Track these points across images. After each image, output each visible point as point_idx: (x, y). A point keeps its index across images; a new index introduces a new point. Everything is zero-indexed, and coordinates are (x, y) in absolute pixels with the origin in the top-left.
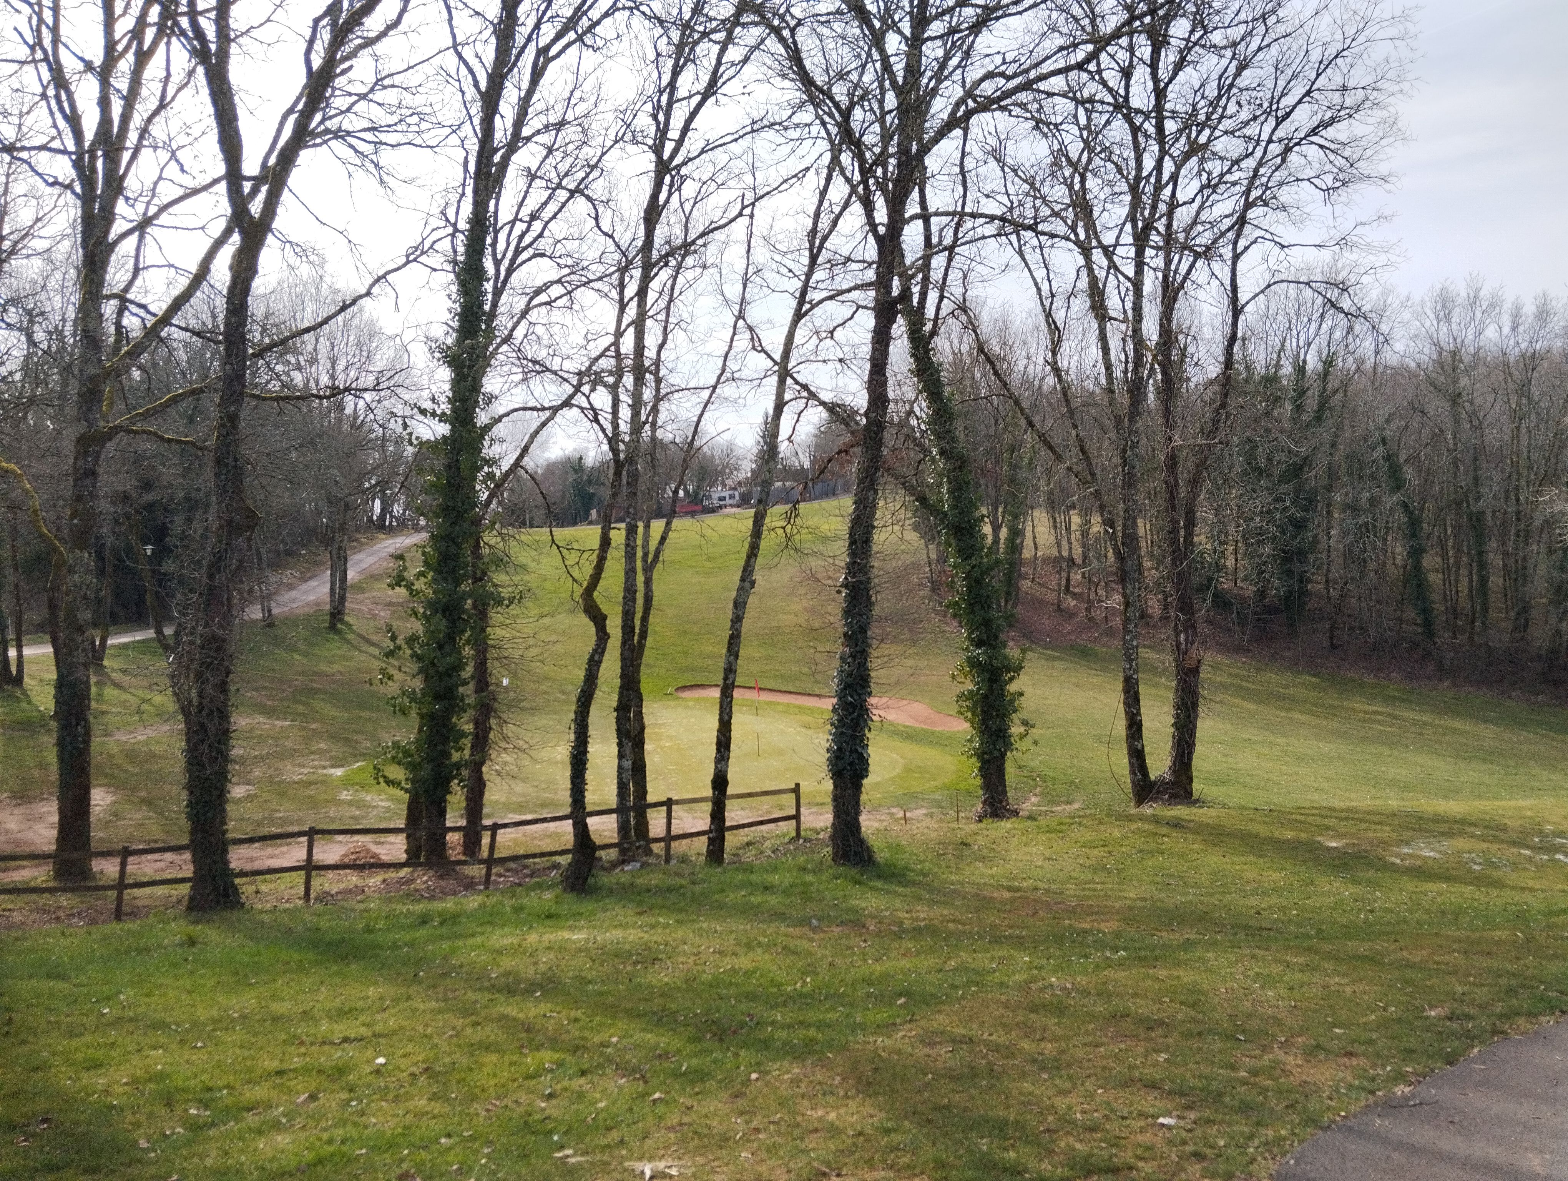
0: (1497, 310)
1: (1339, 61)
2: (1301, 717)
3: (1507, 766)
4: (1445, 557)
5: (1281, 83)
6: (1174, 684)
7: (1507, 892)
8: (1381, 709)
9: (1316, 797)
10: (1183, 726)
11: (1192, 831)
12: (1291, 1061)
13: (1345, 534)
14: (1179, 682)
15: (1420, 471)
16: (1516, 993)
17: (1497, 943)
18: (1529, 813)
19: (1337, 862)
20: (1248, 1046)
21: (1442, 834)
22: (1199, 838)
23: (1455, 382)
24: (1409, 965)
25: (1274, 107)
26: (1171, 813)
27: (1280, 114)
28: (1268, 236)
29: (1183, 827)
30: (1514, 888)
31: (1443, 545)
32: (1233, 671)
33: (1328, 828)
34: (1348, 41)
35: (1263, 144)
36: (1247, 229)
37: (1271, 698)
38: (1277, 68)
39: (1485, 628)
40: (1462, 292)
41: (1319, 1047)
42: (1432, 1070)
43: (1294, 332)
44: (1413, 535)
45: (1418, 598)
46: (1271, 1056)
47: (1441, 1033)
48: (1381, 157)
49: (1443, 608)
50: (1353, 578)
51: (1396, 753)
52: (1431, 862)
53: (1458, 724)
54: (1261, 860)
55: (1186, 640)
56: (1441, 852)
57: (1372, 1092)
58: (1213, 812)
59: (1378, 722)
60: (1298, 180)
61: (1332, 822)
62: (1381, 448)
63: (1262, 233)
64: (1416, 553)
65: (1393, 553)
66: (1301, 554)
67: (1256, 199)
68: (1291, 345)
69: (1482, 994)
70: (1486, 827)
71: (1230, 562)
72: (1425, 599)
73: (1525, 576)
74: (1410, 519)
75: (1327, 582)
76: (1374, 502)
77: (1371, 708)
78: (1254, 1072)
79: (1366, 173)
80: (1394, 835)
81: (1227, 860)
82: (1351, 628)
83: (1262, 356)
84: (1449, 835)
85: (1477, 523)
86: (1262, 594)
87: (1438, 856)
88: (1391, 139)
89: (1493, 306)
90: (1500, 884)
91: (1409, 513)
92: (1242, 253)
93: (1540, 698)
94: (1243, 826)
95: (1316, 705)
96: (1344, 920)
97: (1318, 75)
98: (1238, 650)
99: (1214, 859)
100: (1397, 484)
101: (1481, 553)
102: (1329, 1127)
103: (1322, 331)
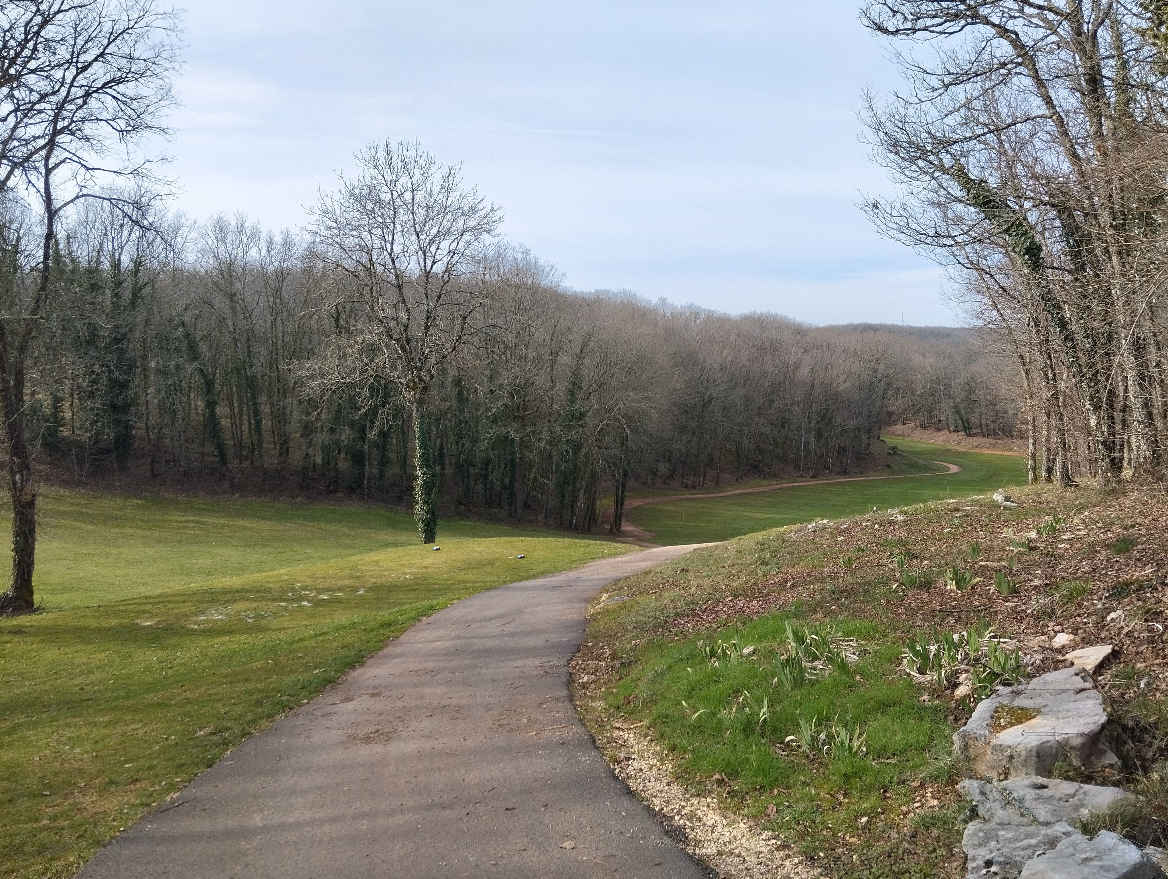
0: (257, 238)
1: (126, 36)
2: (131, 531)
3: (278, 548)
4: (231, 407)
5: (80, 42)
6: (12, 515)
7: (270, 633)
8: (191, 518)
9: (143, 589)
10: (23, 550)
11: (31, 634)
12: (86, 800)
13: (158, 391)
14: (17, 514)
15: (211, 346)
16: (262, 703)
17: (254, 671)
18: (286, 578)
19: (151, 637)
20: (53, 798)
21: (227, 601)
22: (38, 639)
23: (232, 284)
24: (190, 702)
25: (75, 60)
26: (14, 623)
27: (79, 65)
28: (75, 158)
29: (24, 632)
30: (275, 630)
31: (230, 399)
32: (74, 501)
33: (144, 612)
34: (132, 23)
35: (67, 86)
36: (57, 151)
37: (108, 519)
38: (75, 29)
39: (261, 455)
40: (233, 222)
41: (111, 782)
42: (196, 775)
43: (110, 237)
44: (209, 392)
45: (214, 437)
46: (71, 801)
47: (205, 746)
48: (160, 113)
49: (232, 443)
50: (167, 425)
51: (203, 549)
52: (219, 623)
53: (245, 523)
54: (89, 647)
55: (22, 479)
56: (226, 615)
57: (148, 805)
58: (51, 616)
59: (188, 528)
60: (97, 119)
61: (146, 608)
62: (181, 329)
63: (70, 156)
64: (211, 405)
65: (196, 406)
66: (125, 408)
67: (64, 128)
68: (108, 246)
69: (238, 710)
70: (258, 592)
71: (68, 415)
72: (219, 437)
73: (284, 419)
74: (206, 381)
75: (147, 427)
76: (178, 368)
77: (184, 519)
78: (54, 818)
79: (150, 124)
80: (193, 609)
81: (61, 652)
82: (167, 461)
83: (85, 253)
84: (233, 601)
85: (252, 383)
86: (97, 438)
87: (224, 618)
88: (167, 102)
89: (254, 235)
90: (265, 629)
91: (205, 376)
92: (54, 168)
93: (298, 499)
94: (75, 623)
95: (143, 521)
96: (149, 679)
97: (109, 43)
98: (79, 484)
99: (51, 654)
100: (195, 356)
101: (255, 404)
102: (110, 843)
103: (131, 238)
